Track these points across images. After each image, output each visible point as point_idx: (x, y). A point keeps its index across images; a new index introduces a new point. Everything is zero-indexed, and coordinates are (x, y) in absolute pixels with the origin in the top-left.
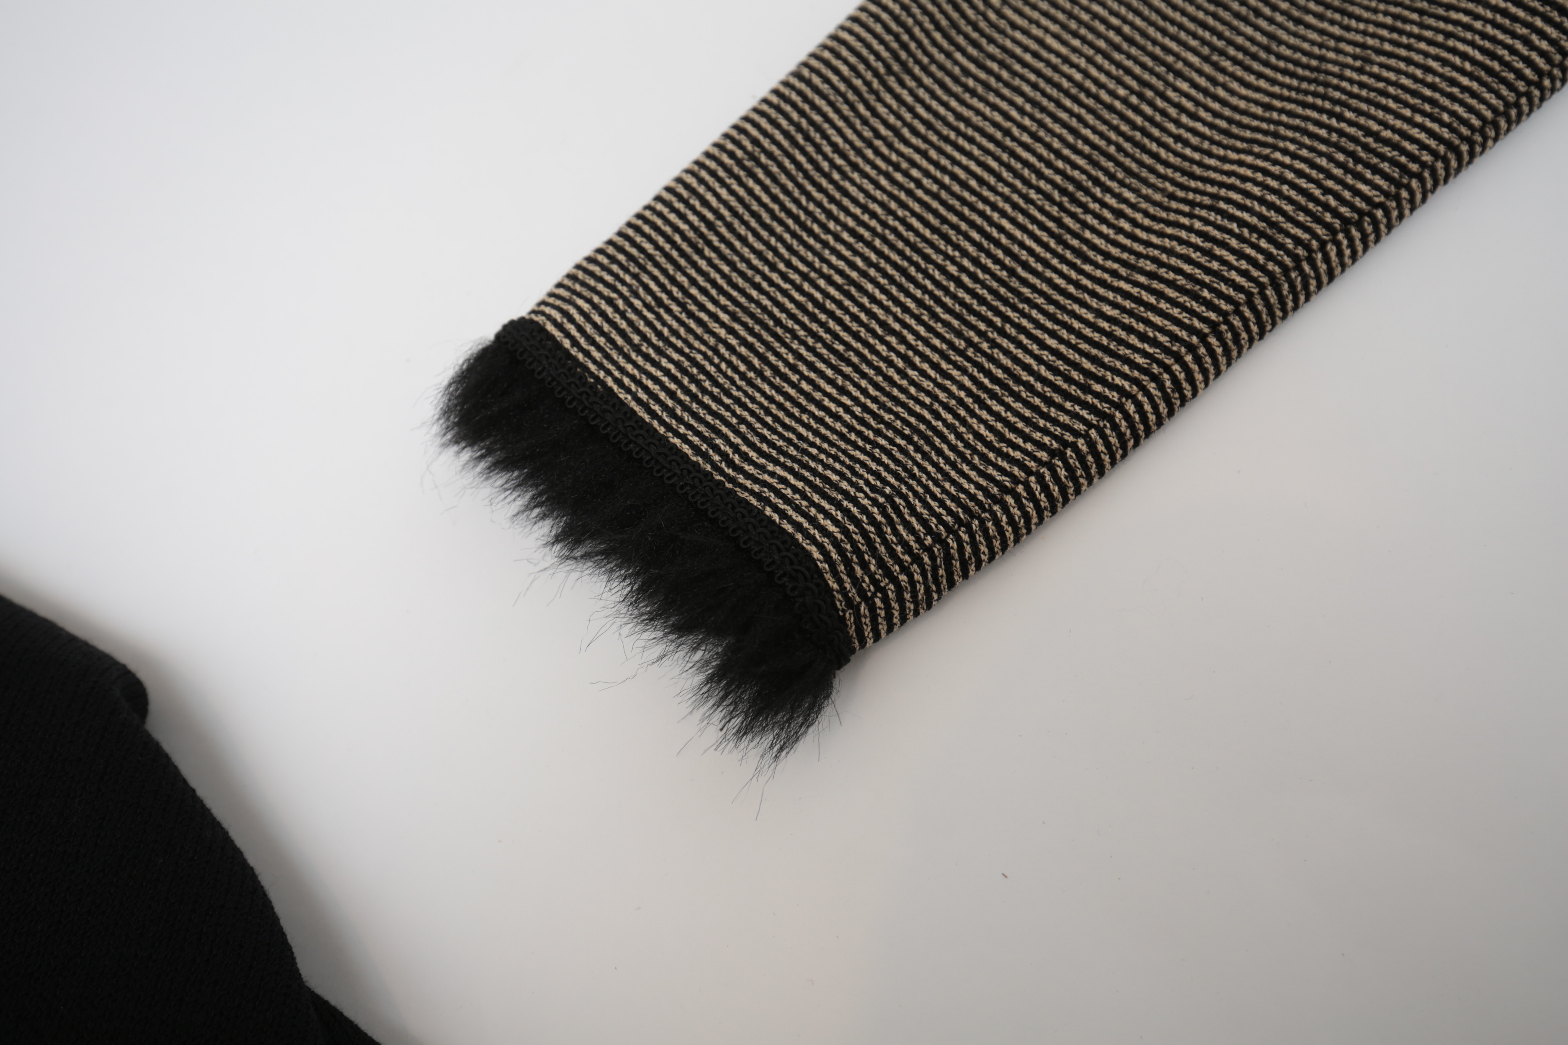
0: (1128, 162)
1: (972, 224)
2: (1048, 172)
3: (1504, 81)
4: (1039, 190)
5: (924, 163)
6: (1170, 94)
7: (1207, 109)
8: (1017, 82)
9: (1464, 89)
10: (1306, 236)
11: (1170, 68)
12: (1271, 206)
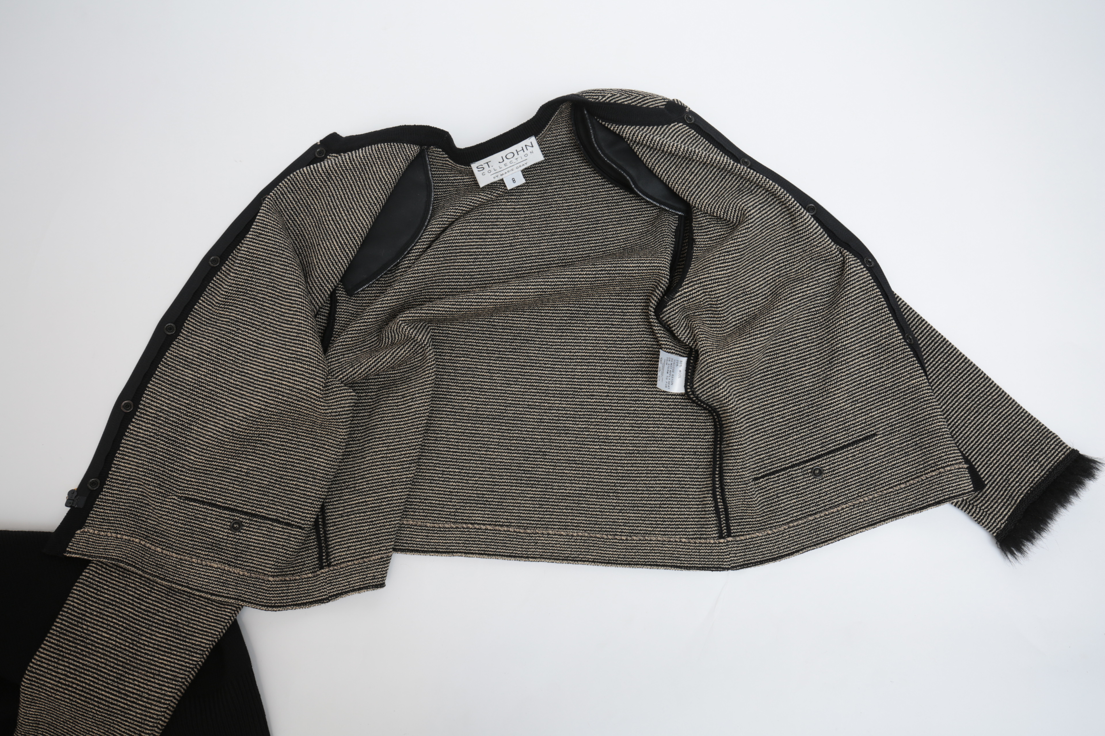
0: (133, 664)
1: (94, 696)
2: (111, 673)
3: (222, 621)
4: (110, 680)
5: (76, 682)
6: (141, 641)
7: (152, 643)
8: (97, 649)
9: (213, 626)
10: (183, 676)
11: (139, 634)
12: (173, 671)
